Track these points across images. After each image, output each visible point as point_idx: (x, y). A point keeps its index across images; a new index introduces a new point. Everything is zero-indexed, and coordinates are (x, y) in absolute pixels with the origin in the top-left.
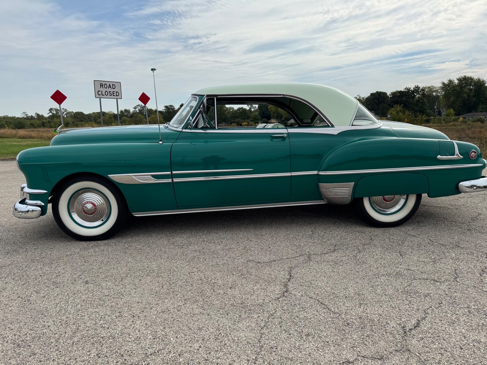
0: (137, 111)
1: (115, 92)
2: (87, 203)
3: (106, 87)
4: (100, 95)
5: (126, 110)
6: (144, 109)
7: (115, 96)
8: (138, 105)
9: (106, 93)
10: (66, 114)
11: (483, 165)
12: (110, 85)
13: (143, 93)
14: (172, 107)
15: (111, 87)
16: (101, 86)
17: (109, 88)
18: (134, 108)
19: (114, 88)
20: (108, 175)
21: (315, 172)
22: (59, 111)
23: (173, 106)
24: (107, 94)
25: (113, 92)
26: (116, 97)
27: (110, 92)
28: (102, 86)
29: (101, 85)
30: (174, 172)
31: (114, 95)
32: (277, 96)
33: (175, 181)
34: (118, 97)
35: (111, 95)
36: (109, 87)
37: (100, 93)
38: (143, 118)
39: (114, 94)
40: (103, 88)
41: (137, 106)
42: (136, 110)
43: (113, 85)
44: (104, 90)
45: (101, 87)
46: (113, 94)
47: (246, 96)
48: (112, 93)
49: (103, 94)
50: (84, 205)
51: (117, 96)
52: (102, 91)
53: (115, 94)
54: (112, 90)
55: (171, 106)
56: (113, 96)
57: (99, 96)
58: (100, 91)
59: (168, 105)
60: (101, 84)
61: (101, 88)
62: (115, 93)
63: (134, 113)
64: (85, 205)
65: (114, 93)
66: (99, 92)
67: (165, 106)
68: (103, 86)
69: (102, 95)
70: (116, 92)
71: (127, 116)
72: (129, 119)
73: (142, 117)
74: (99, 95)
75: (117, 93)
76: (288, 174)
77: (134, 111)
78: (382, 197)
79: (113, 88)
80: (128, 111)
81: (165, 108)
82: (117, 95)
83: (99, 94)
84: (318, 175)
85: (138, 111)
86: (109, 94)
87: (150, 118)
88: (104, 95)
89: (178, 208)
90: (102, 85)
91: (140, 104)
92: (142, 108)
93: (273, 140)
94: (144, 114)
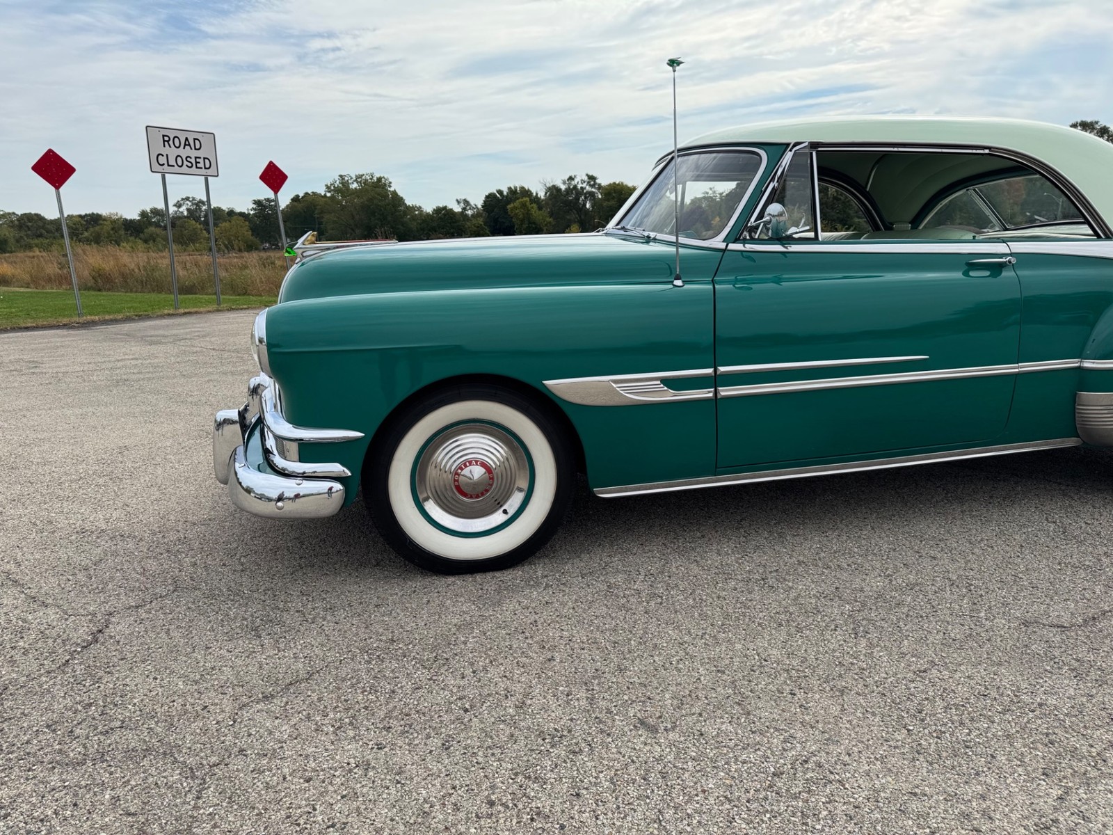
0: (182, 212)
1: (200, 158)
2: (468, 464)
3: (177, 145)
4: (163, 164)
5: (155, 209)
6: (200, 209)
7: (201, 168)
8: (184, 197)
9: (179, 159)
12: (187, 139)
13: (271, 163)
15: (189, 145)
16: (164, 141)
17: (184, 148)
18: (175, 205)
19: (198, 147)
20: (544, 382)
24: (180, 163)
25: (196, 158)
26: (203, 171)
27: (188, 159)
28: (168, 141)
29: (166, 140)
30: (722, 369)
31: (199, 165)
32: (974, 151)
33: (723, 394)
34: (209, 172)
35: (190, 165)
36: (185, 145)
37: (162, 160)
38: (201, 230)
39: (199, 163)
40: (170, 147)
41: (183, 199)
42: (181, 210)
43: (195, 139)
44: (172, 152)
45: (166, 143)
46: (196, 163)
48: (193, 161)
49: (170, 164)
50: (459, 471)
51: (205, 168)
52: (167, 155)
53: (201, 165)
54: (193, 154)
56: (197, 167)
57: (160, 169)
58: (163, 155)
60: (164, 136)
61: (164, 146)
62: (201, 161)
63: (177, 218)
64: (462, 469)
65: (198, 160)
66: (160, 157)
67: (254, 200)
68: (171, 142)
69: (168, 165)
70: (204, 158)
71: (157, 225)
72: (164, 232)
73: (199, 226)
74: (160, 164)
75: (206, 161)
77: (176, 212)
79: (196, 149)
80: (163, 213)
81: (254, 206)
82: (207, 166)
84: (1079, 368)
85: (186, 213)
86: (185, 163)
87: (218, 229)
88: (173, 166)
89: (716, 471)
90: (166, 139)
91: (190, 196)
92: (194, 206)
93: (972, 274)
94: (203, 219)
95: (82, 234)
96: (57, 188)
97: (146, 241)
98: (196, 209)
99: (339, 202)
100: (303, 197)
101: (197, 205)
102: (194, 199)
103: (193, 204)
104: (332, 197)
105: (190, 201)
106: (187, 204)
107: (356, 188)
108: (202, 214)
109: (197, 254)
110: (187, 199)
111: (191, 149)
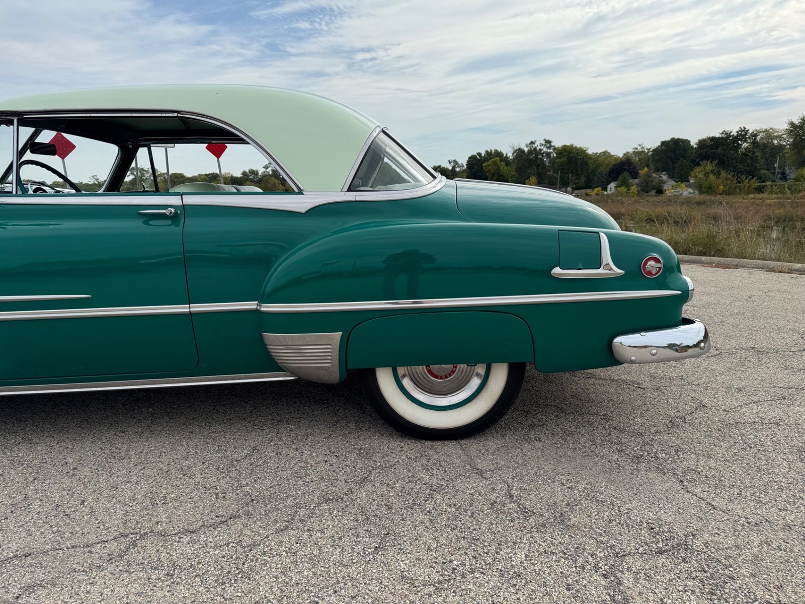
0: (269, 172)
5: (251, 170)
11: (681, 292)
18: (264, 167)
21: (251, 305)
32: (164, 115)
38: (279, 184)
42: (268, 170)
47: (88, 115)
63: (265, 176)
73: (277, 181)
76: (183, 309)
77: (264, 172)
78: (424, 367)
80: (255, 172)
84: (257, 311)
93: (151, 223)
96: (63, 158)
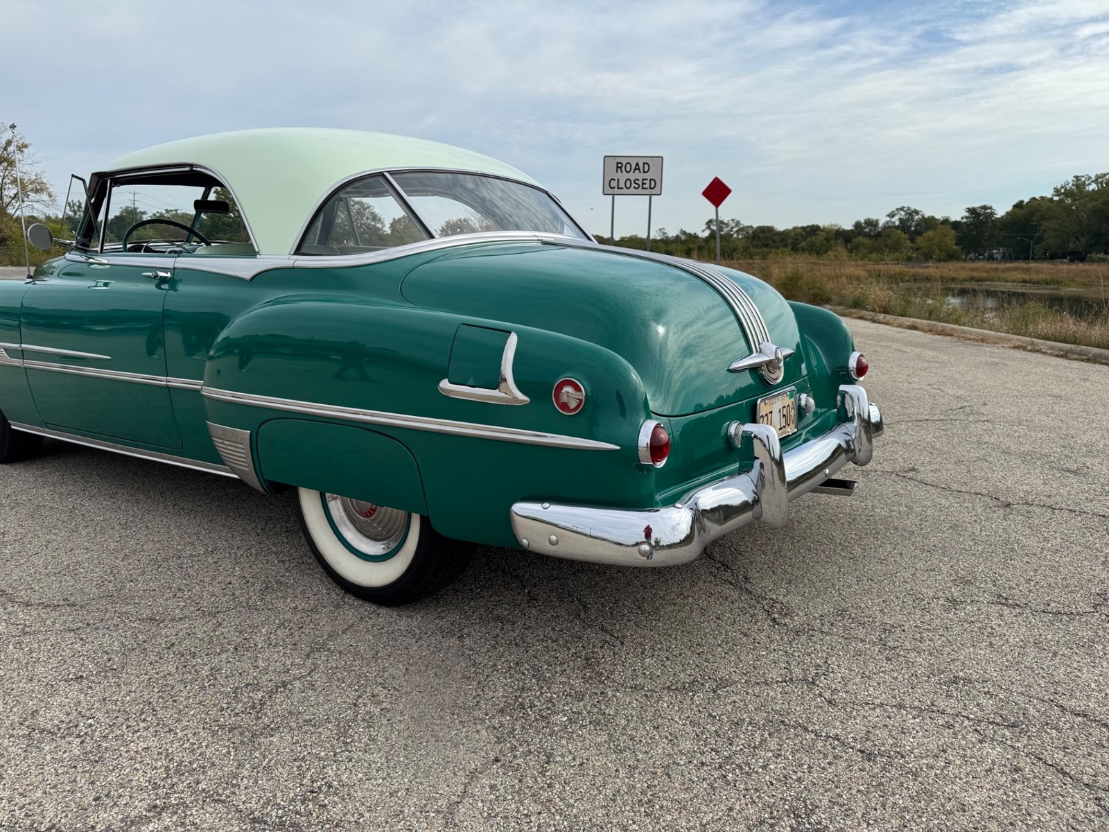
0: (894, 222)
1: (647, 179)
3: (628, 170)
4: (614, 188)
5: (869, 220)
6: (913, 218)
7: (646, 188)
8: (899, 207)
9: (628, 182)
10: (737, 232)
11: (619, 448)
12: (637, 164)
13: (716, 178)
14: (989, 211)
15: (639, 169)
16: (618, 167)
17: (634, 172)
18: (888, 216)
19: (646, 170)
21: (194, 384)
22: (723, 226)
23: (990, 208)
24: (628, 185)
25: (643, 180)
26: (648, 191)
27: (636, 182)
28: (620, 168)
29: (619, 167)
31: (645, 186)
34: (653, 191)
35: (637, 186)
36: (635, 169)
37: (614, 184)
39: (645, 184)
40: (622, 172)
41: (898, 209)
42: (893, 220)
43: (644, 163)
44: (623, 176)
45: (619, 169)
46: (643, 184)
48: (640, 183)
49: (620, 186)
51: (650, 188)
52: (618, 180)
53: (647, 186)
54: (641, 176)
55: (984, 208)
56: (643, 188)
57: (611, 191)
58: (615, 180)
59: (976, 205)
60: (618, 163)
61: (617, 172)
62: (648, 182)
63: (888, 228)
65: (645, 182)
66: (612, 181)
67: (968, 208)
68: (623, 169)
69: (618, 188)
70: (651, 180)
71: (867, 235)
72: (869, 242)
73: (903, 235)
74: (612, 188)
75: (652, 182)
76: (161, 381)
77: (888, 222)
79: (644, 172)
80: (874, 223)
81: (967, 214)
82: (652, 186)
83: (612, 186)
85: (897, 223)
86: (633, 185)
87: (922, 238)
88: (622, 188)
90: (620, 165)
91: (906, 206)
92: (908, 216)
94: (913, 229)
95: (800, 243)
97: (851, 251)
98: (908, 218)
99: (1067, 209)
100: (1027, 203)
101: (910, 214)
102: (909, 208)
103: (906, 214)
104: (1061, 201)
105: (904, 211)
106: (901, 214)
107: (1093, 190)
108: (914, 224)
109: (893, 262)
110: (902, 209)
111: (640, 172)
